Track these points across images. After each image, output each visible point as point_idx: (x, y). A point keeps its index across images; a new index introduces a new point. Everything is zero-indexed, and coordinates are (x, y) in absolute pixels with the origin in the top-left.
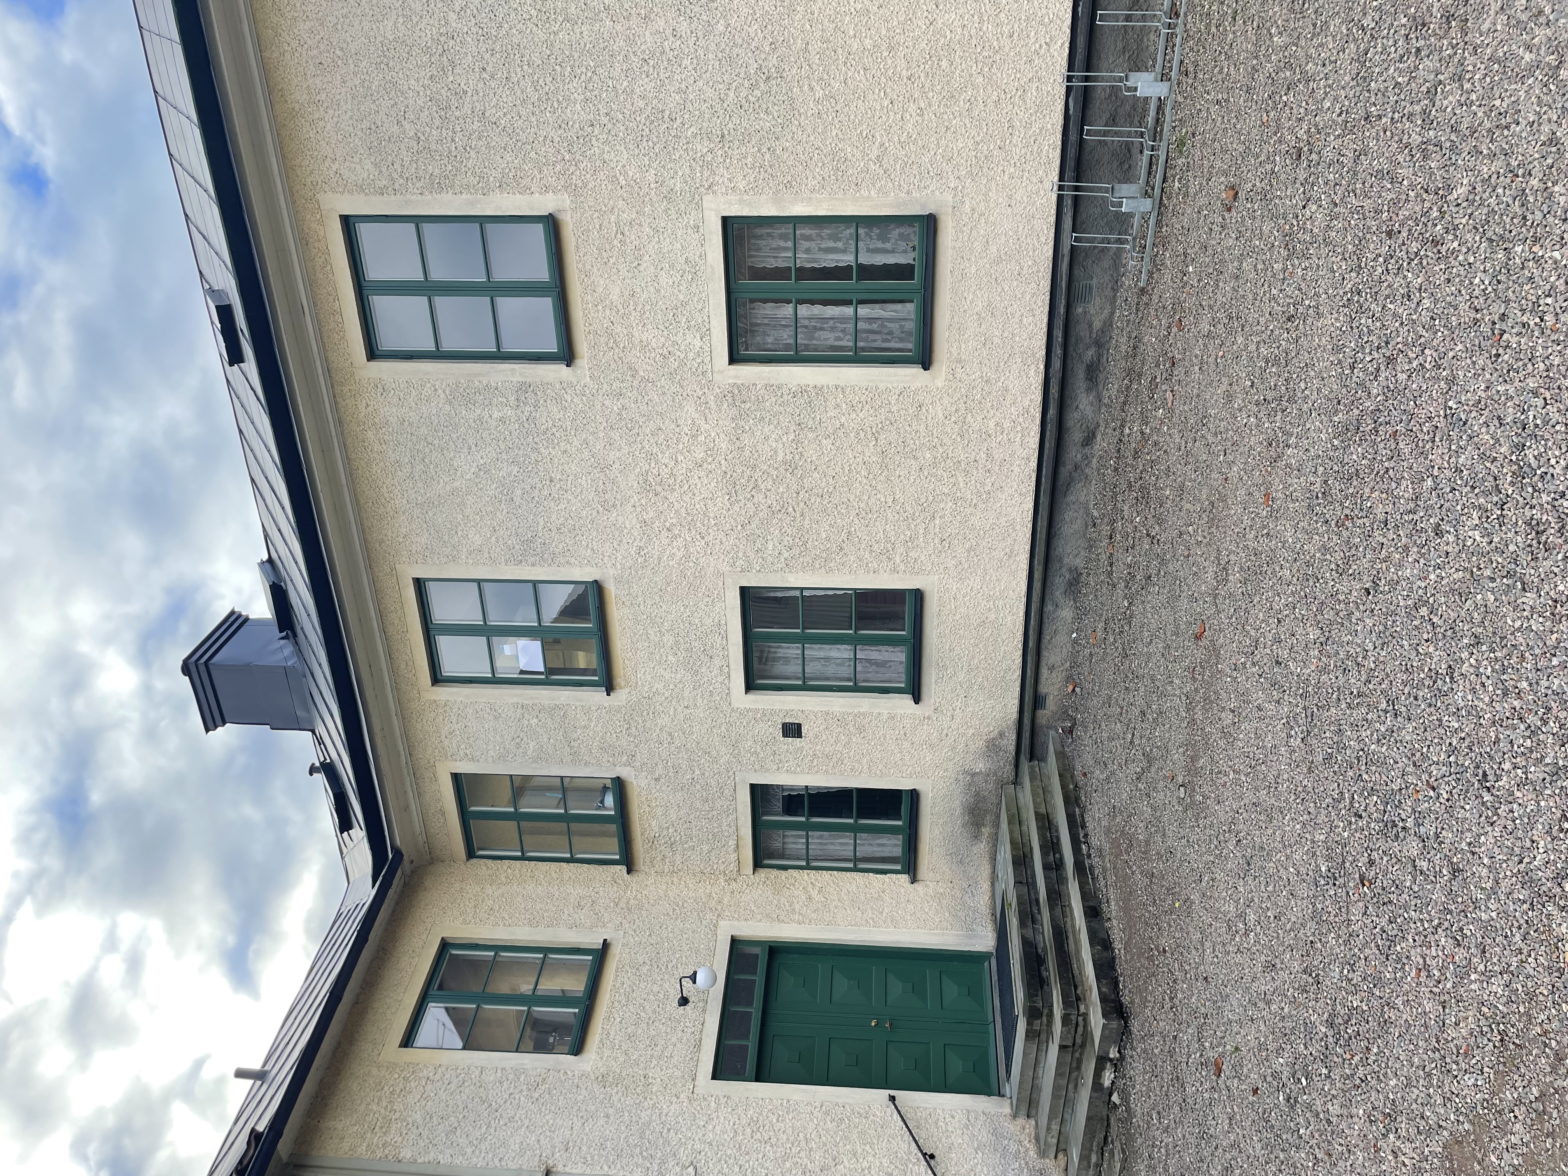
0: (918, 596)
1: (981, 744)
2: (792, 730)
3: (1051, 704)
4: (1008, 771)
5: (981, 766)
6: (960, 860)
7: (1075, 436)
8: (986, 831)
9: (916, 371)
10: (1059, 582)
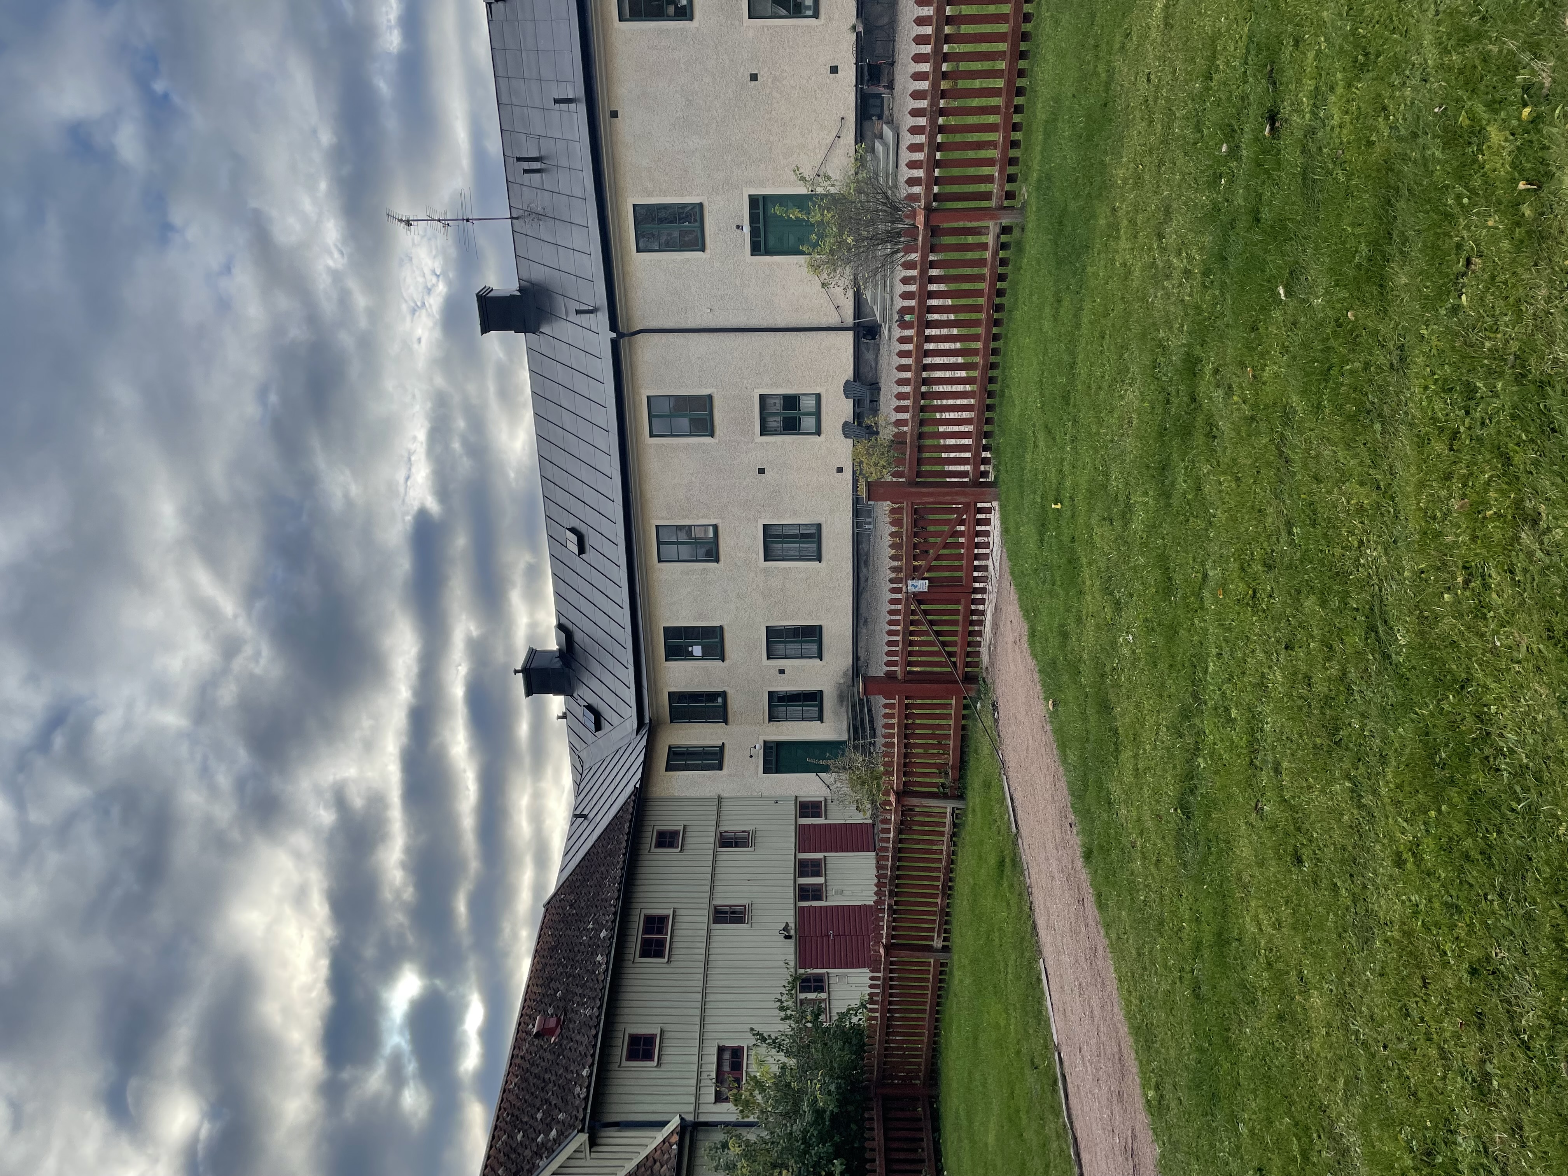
0: (820, 627)
1: (841, 673)
2: (782, 672)
3: (862, 659)
4: (850, 683)
5: (842, 681)
6: (836, 714)
7: (862, 580)
8: (845, 703)
9: (817, 563)
10: (861, 622)
